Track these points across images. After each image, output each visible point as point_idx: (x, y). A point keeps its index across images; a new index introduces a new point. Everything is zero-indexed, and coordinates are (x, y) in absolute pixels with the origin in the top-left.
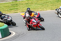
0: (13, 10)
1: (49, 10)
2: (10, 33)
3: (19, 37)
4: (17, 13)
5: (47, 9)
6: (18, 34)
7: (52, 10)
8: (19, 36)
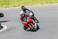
0: (4, 5)
1: (39, 5)
2: (2, 27)
3: (10, 31)
4: (9, 7)
5: (37, 4)
6: (9, 28)
7: (42, 5)
8: (10, 29)
